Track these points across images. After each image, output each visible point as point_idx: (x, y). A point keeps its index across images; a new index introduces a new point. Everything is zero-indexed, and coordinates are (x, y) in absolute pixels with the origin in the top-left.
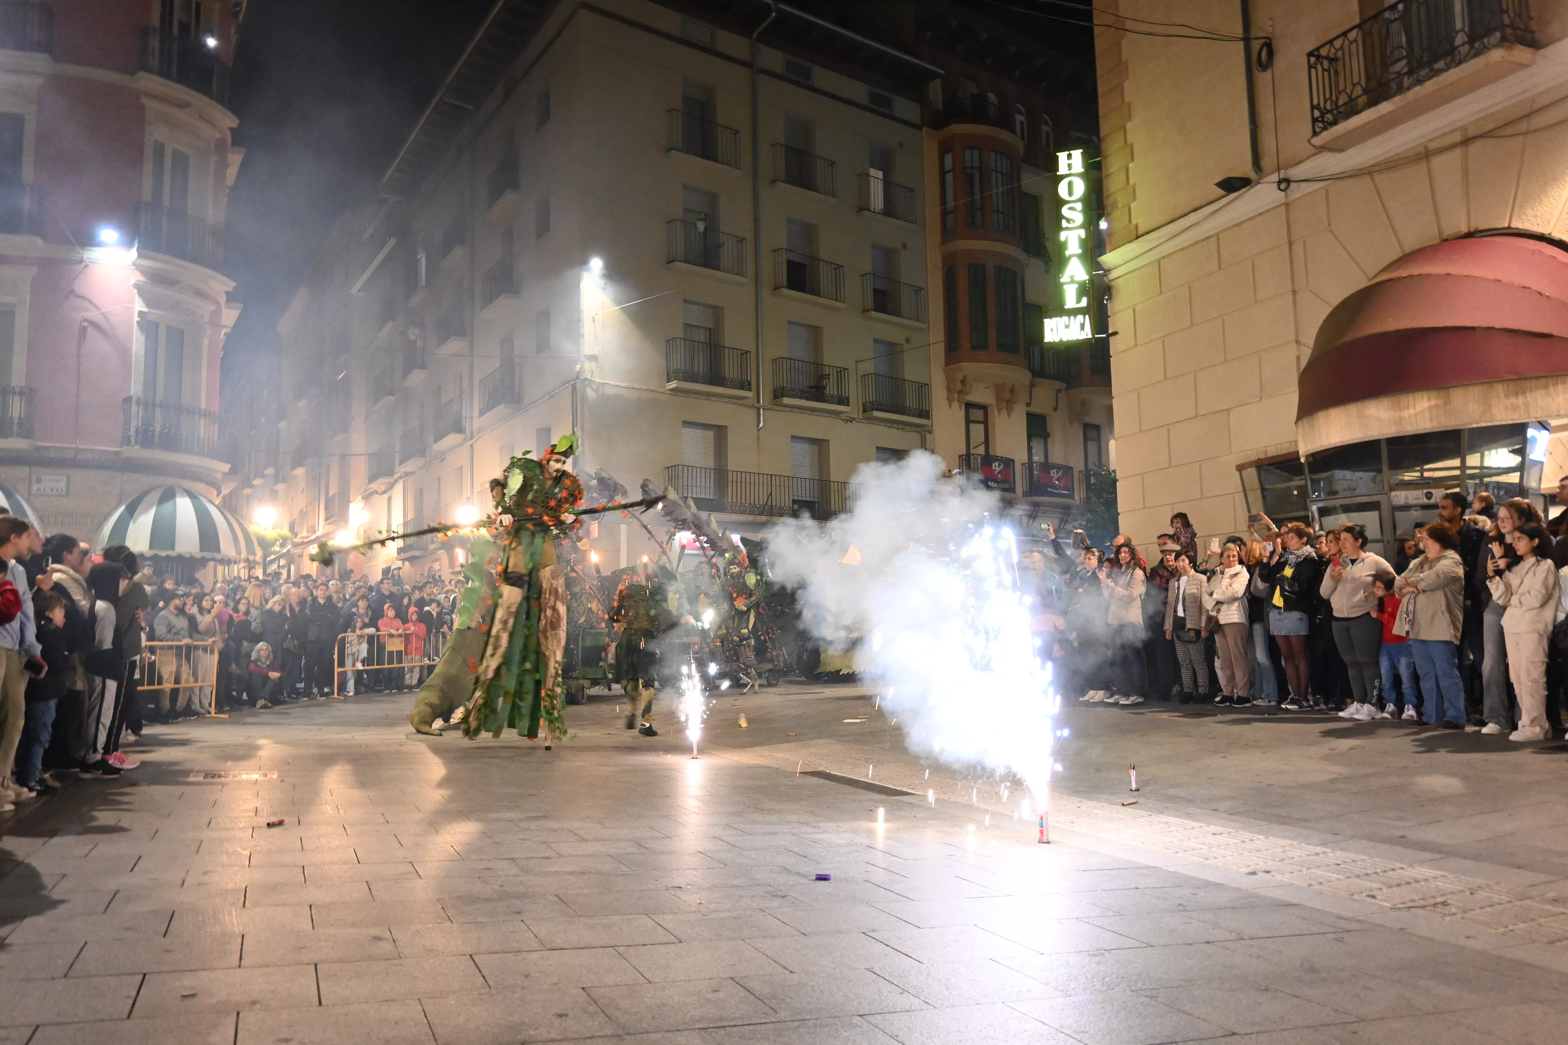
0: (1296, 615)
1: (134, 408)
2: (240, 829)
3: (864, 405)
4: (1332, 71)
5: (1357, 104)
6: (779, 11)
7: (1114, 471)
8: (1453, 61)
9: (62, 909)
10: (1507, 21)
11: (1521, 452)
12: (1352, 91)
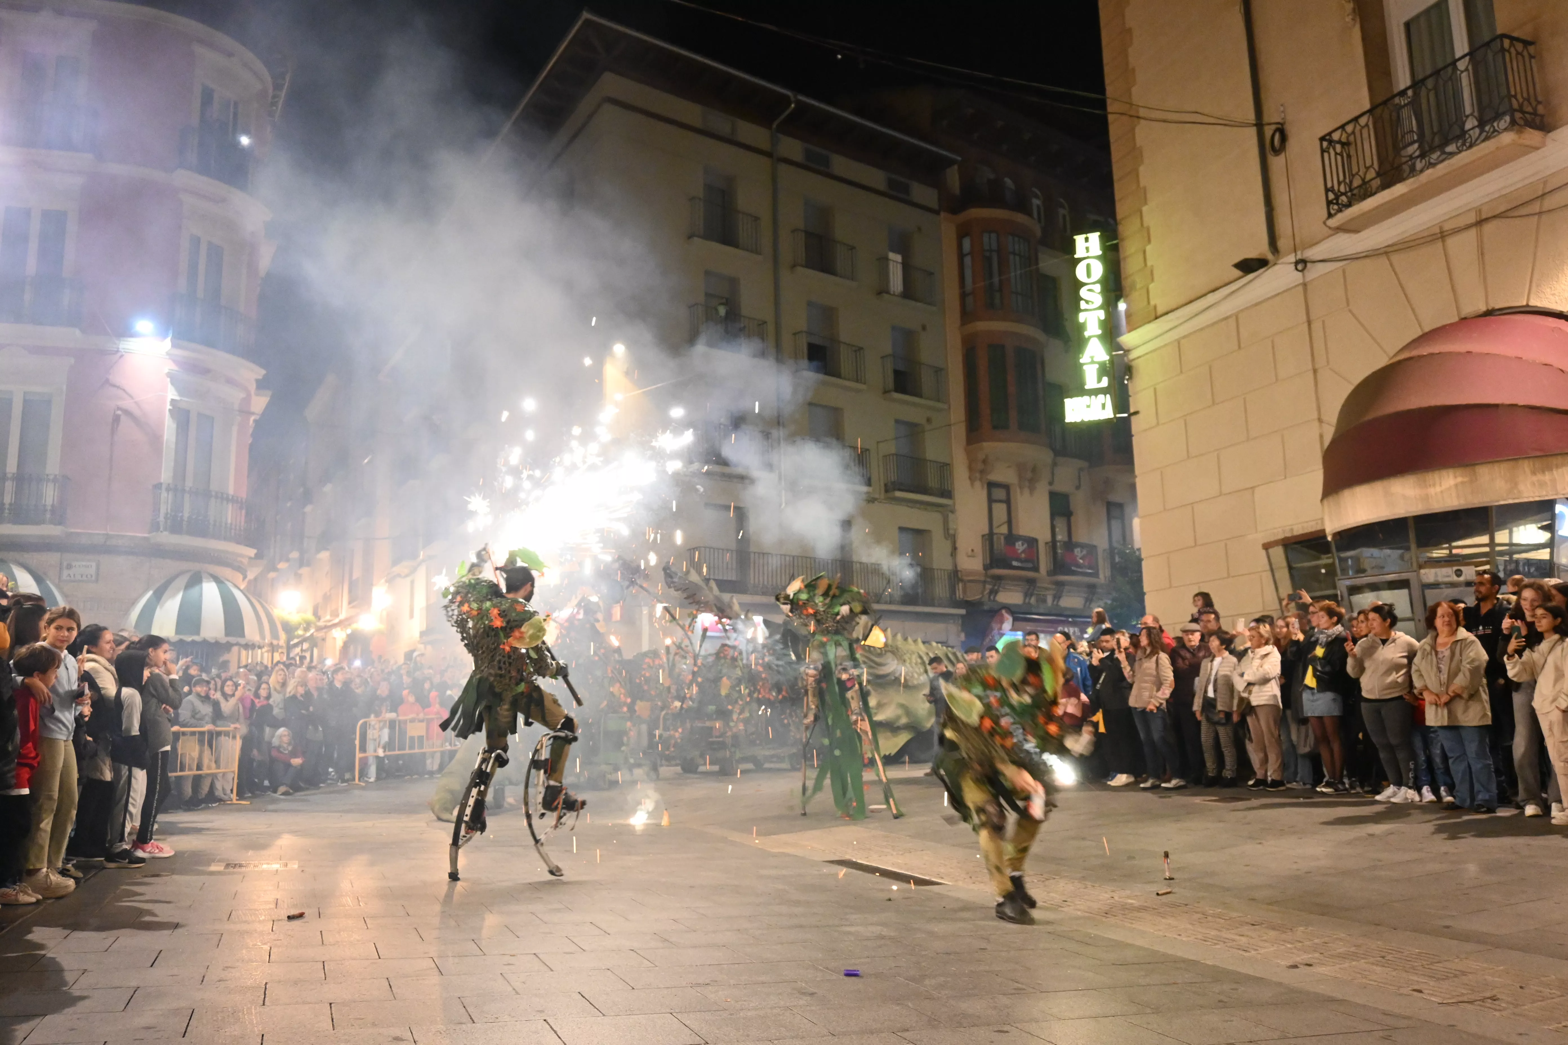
0: (1329, 696)
1: (164, 494)
2: (260, 921)
3: (886, 485)
4: (1345, 155)
5: (1371, 186)
6: (798, 102)
7: (1139, 550)
8: (1464, 144)
9: (81, 1006)
10: (1515, 105)
11: (1550, 528)
12: (1365, 174)
